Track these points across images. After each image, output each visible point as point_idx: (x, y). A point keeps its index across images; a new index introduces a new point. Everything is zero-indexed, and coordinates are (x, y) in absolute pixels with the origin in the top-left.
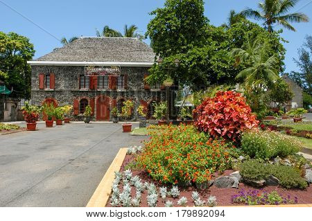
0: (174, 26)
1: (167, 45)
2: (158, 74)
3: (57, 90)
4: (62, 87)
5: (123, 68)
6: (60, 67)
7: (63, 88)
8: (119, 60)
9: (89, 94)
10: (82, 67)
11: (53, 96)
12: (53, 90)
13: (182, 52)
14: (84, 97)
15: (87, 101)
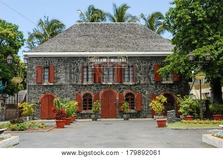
0: (200, 17)
1: (192, 37)
2: (184, 67)
3: (56, 84)
4: (62, 81)
5: (130, 58)
6: (59, 58)
7: (64, 82)
8: (125, 49)
9: (92, 87)
10: (85, 58)
11: (53, 92)
12: (52, 84)
13: (209, 44)
14: (88, 92)
15: (91, 96)
